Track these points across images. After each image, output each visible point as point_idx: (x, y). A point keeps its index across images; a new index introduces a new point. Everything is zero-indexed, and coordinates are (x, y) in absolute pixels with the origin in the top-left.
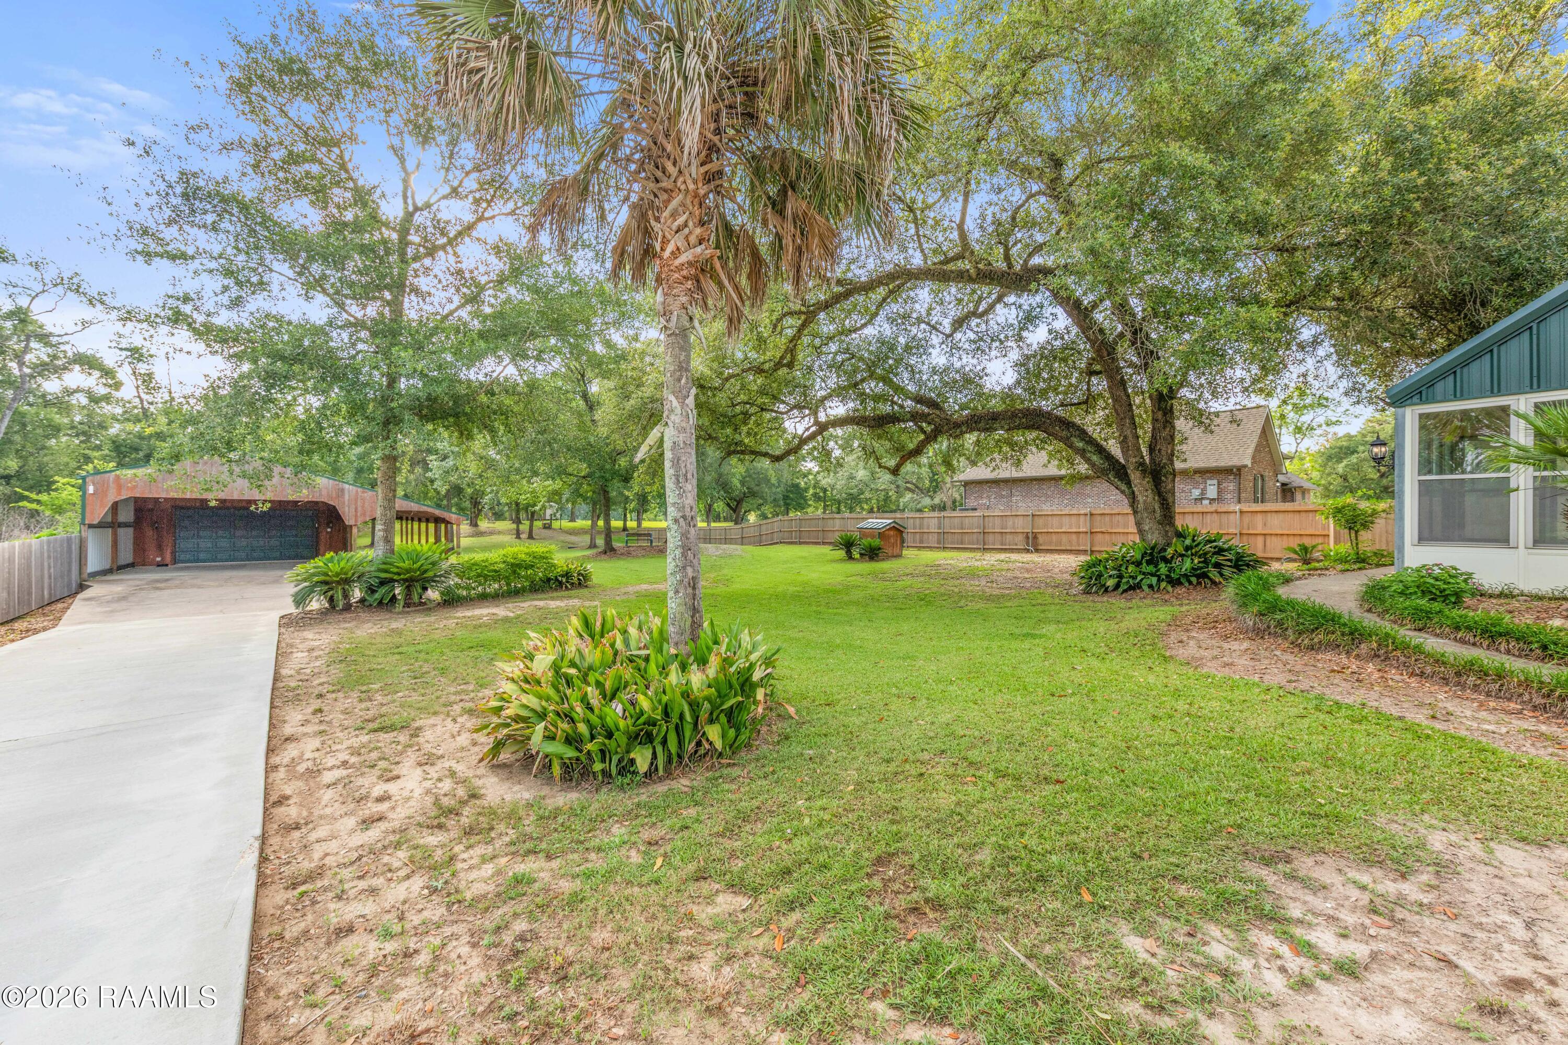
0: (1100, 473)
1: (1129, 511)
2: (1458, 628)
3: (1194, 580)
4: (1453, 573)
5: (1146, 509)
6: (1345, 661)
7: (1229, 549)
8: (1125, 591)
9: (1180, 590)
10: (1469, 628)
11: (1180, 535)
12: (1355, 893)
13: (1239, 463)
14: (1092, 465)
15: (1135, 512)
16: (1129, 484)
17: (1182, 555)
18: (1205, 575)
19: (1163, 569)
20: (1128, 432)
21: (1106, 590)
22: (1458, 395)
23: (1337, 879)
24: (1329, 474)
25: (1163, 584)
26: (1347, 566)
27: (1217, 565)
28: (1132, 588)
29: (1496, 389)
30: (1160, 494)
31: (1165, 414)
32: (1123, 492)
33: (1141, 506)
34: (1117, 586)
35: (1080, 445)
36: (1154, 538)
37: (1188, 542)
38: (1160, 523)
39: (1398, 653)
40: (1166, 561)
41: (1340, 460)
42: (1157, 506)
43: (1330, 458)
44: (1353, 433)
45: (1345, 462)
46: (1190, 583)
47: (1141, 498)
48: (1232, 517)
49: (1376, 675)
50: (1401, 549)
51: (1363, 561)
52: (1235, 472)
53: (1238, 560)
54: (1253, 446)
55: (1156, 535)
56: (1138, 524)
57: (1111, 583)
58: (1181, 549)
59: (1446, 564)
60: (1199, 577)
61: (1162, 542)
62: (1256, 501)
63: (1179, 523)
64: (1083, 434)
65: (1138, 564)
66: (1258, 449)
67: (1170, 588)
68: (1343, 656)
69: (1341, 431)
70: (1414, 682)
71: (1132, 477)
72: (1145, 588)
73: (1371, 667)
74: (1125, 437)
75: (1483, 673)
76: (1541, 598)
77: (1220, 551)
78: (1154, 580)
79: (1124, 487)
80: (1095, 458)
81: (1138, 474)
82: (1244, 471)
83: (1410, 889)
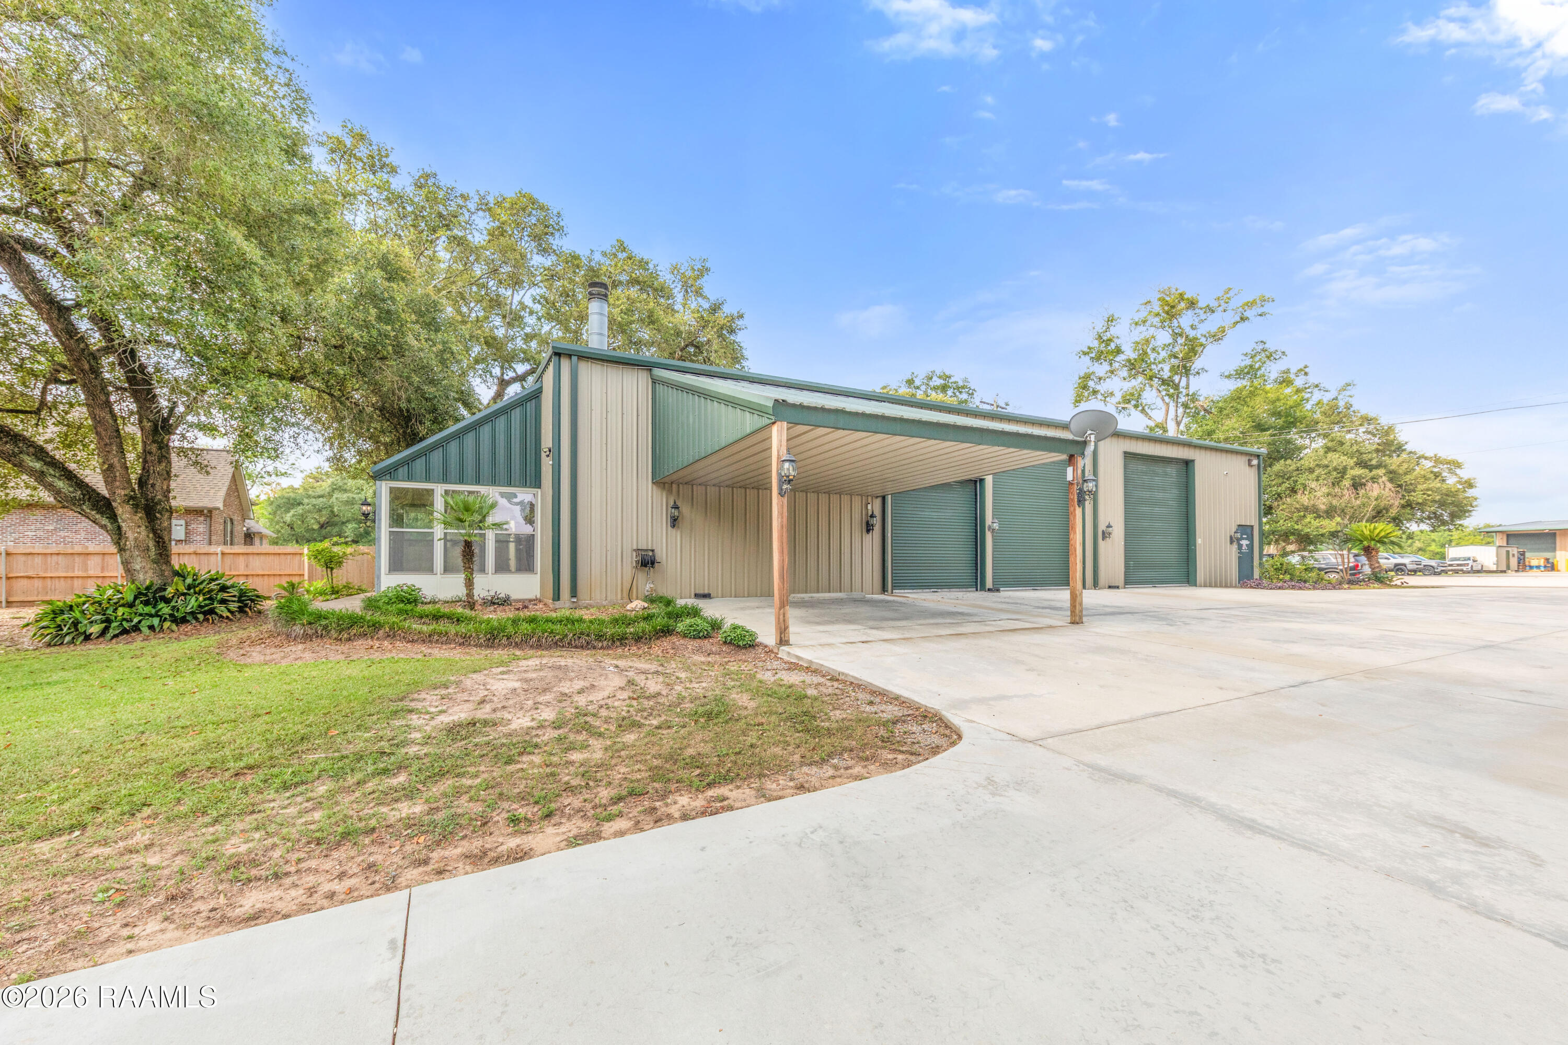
0: (64, 502)
1: (114, 549)
2: (422, 617)
3: (201, 617)
4: (413, 589)
5: (137, 547)
6: (371, 643)
7: (233, 586)
8: (116, 636)
9: (183, 627)
10: (427, 616)
11: (181, 575)
12: (435, 697)
13: (210, 505)
14: (57, 492)
15: (121, 550)
16: (113, 517)
17: (184, 594)
18: (212, 611)
19: (165, 610)
20: (115, 461)
21: (87, 638)
22: (410, 478)
23: (428, 696)
24: (278, 523)
25: (167, 625)
26: (328, 597)
27: (223, 601)
28: (125, 632)
29: (428, 479)
30: (154, 531)
31: (160, 448)
32: (103, 527)
33: (130, 544)
34: (103, 633)
35: (38, 465)
36: (147, 576)
37: (189, 581)
38: (155, 562)
39: (400, 632)
40: (167, 601)
41: (288, 511)
42: (151, 544)
43: (279, 507)
44: (296, 486)
45: (292, 512)
46: (197, 619)
47: (131, 535)
48: (213, 558)
49: (390, 646)
50: (379, 577)
51: (337, 592)
52: (206, 514)
53: (241, 596)
54: (225, 489)
55: (150, 574)
56: (126, 564)
57: (95, 629)
58: (182, 588)
59: (409, 584)
60: (207, 613)
61: (158, 582)
62: (225, 543)
63: (176, 563)
64: (40, 453)
65: (131, 605)
66: (228, 495)
67: (174, 627)
68: (369, 640)
69: (285, 482)
70: (409, 645)
71: (119, 511)
72: (145, 630)
73: (386, 643)
74: (111, 466)
75: (440, 634)
76: (448, 602)
77: (224, 589)
78: (156, 621)
79: (105, 521)
80: (60, 484)
81: (128, 508)
82: (215, 513)
83: (450, 690)
